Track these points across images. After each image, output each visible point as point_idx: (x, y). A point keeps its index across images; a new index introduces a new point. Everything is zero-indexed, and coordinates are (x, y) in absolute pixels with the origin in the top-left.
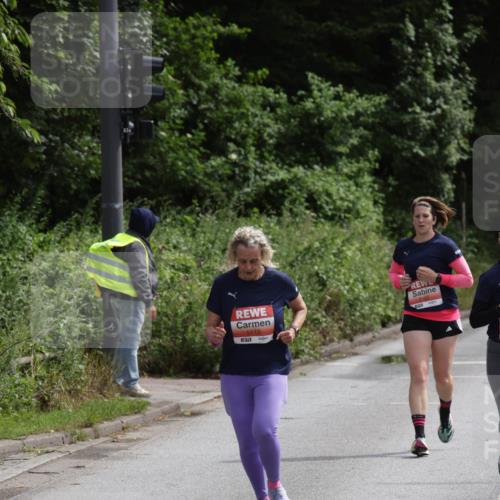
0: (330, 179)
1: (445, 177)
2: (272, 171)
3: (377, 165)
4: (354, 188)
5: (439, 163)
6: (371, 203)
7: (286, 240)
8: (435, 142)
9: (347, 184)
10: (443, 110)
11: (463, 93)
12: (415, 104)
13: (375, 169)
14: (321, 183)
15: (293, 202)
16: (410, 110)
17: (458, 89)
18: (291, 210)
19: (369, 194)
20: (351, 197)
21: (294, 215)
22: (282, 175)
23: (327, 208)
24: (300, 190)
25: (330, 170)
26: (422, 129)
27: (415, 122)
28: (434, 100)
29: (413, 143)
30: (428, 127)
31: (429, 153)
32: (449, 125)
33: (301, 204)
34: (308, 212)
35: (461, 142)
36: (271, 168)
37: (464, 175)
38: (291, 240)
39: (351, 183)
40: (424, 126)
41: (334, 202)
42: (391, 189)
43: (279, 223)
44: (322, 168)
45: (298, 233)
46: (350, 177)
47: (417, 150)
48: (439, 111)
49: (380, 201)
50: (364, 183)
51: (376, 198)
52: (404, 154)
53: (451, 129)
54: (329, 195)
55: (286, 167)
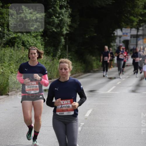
0: (29, 37)
1: (62, 37)
2: (11, 34)
3: (42, 34)
4: (35, 40)
5: (61, 34)
6: (40, 45)
7: (16, 55)
8: (59, 27)
9: (33, 39)
10: (62, 18)
11: (67, 13)
12: (54, 16)
13: (42, 35)
14: (26, 38)
15: (18, 43)
16: (52, 18)
17: (66, 12)
18: (17, 46)
19: (40, 42)
20: (35, 43)
21: (18, 47)
22: (14, 35)
23: (28, 46)
24: (20, 40)
25: (29, 34)
26: (55, 23)
27: (54, 21)
28: (59, 15)
29: (53, 27)
30: (57, 23)
31: (58, 31)
32: (63, 23)
33: (20, 44)
34: (22, 47)
35: (67, 28)
36: (11, 33)
37: (67, 37)
38: (17, 55)
39: (35, 38)
40: (56, 23)
41: (30, 44)
42: (46, 41)
43: (14, 50)
44: (26, 34)
45: (19, 53)
46: (34, 37)
47: (54, 29)
48: (60, 18)
49: (43, 44)
50: (39, 39)
51: (42, 43)
52: (50, 30)
53: (64, 23)
54: (28, 42)
55: (15, 33)
